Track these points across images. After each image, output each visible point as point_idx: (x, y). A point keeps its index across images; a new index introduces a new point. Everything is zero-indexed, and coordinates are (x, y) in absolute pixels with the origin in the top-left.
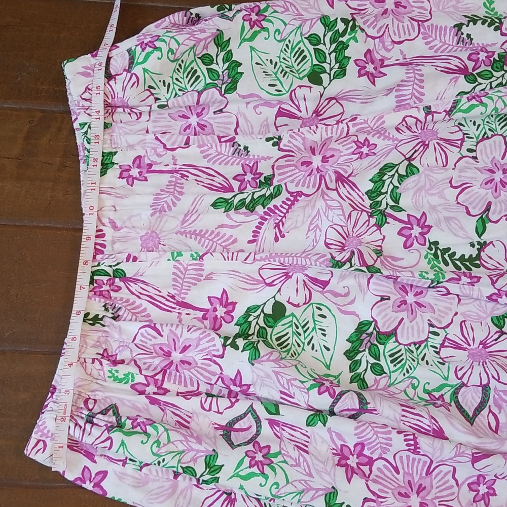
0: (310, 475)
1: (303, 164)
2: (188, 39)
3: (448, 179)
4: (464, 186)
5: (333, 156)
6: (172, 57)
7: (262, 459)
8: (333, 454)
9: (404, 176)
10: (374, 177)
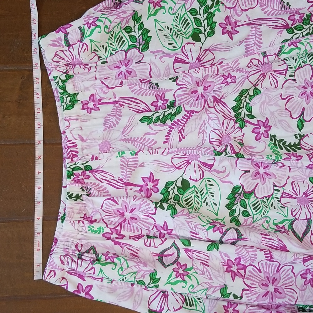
0: (211, 279)
1: (193, 92)
3: (279, 94)
4: (289, 98)
5: (210, 86)
8: (223, 265)
9: (252, 96)
10: (236, 98)
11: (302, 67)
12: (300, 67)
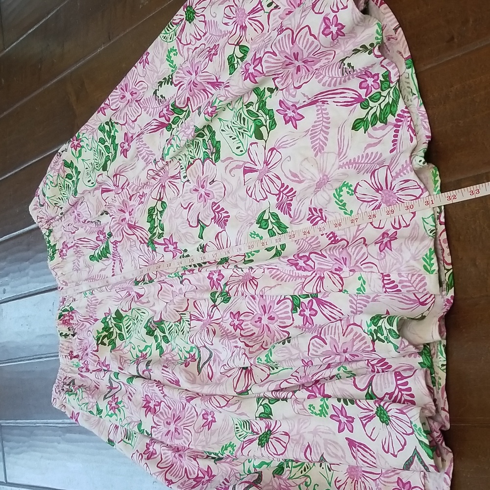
1: (122, 220)
2: (54, 172)
3: (179, 204)
4: (190, 206)
5: (133, 210)
6: (53, 185)
7: (115, 405)
8: (143, 400)
9: (162, 211)
10: (148, 219)
11: (192, 164)
12: (190, 165)
